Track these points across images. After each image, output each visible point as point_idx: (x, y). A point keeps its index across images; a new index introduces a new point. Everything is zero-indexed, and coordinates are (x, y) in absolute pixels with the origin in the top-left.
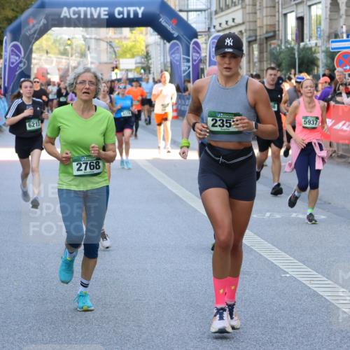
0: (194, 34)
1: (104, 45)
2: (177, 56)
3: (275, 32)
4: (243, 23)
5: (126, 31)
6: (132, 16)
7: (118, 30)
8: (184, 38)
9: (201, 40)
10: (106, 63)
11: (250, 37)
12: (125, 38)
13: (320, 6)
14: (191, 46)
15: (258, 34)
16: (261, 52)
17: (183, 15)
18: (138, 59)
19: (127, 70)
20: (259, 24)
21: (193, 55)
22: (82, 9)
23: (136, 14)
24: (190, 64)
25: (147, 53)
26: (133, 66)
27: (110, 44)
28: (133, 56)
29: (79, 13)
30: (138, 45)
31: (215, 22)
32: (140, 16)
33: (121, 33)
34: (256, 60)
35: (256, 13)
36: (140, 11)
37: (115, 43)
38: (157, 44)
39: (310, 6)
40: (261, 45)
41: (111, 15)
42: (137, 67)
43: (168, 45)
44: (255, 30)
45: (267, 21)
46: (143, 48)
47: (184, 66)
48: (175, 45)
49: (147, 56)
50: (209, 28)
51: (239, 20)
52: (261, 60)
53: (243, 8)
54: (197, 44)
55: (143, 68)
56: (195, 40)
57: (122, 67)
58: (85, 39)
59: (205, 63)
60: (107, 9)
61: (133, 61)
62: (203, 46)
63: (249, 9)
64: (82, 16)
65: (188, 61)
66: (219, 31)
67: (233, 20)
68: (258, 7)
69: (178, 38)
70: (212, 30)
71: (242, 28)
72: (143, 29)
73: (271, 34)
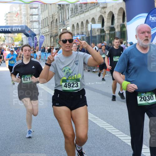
0: (35, 35)
1: (10, 38)
2: (30, 41)
3: (57, 34)
4: (49, 32)
5: (16, 34)
6: (18, 30)
7: (14, 34)
8: (32, 36)
9: (37, 37)
10: (10, 43)
11: (51, 35)
12: (16, 36)
13: (69, 27)
14: (34, 38)
15: (53, 34)
16: (54, 40)
17: (32, 30)
18: (20, 42)
19: (17, 45)
20: (53, 32)
21: (35, 41)
22: (4, 28)
23: (19, 29)
24: (34, 43)
25: (22, 40)
26: (18, 44)
27: (12, 38)
28: (18, 41)
29: (3, 29)
30: (20, 38)
31: (41, 32)
32: (20, 30)
33: (15, 35)
34: (52, 42)
35: (52, 29)
36: (20, 29)
37: (13, 38)
38: (25, 38)
39: (67, 27)
40: (54, 38)
41: (12, 30)
42: (19, 44)
43: (28, 38)
44: (52, 34)
45: (55, 31)
46: (21, 39)
47: (32, 44)
48: (30, 38)
49: (22, 41)
50: (39, 33)
51: (47, 31)
52: (54, 42)
53: (49, 28)
54: (36, 38)
55: (21, 44)
56: (35, 37)
57: (15, 44)
58: (4, 37)
59: (38, 43)
60: (10, 28)
61: (18, 42)
62: (38, 38)
63: (50, 28)
64: (4, 30)
65: (34, 42)
66: (42, 34)
67: (46, 31)
68: (53, 27)
69: (31, 36)
70: (40, 34)
71: (49, 33)
72: (21, 34)
73: (56, 35)
